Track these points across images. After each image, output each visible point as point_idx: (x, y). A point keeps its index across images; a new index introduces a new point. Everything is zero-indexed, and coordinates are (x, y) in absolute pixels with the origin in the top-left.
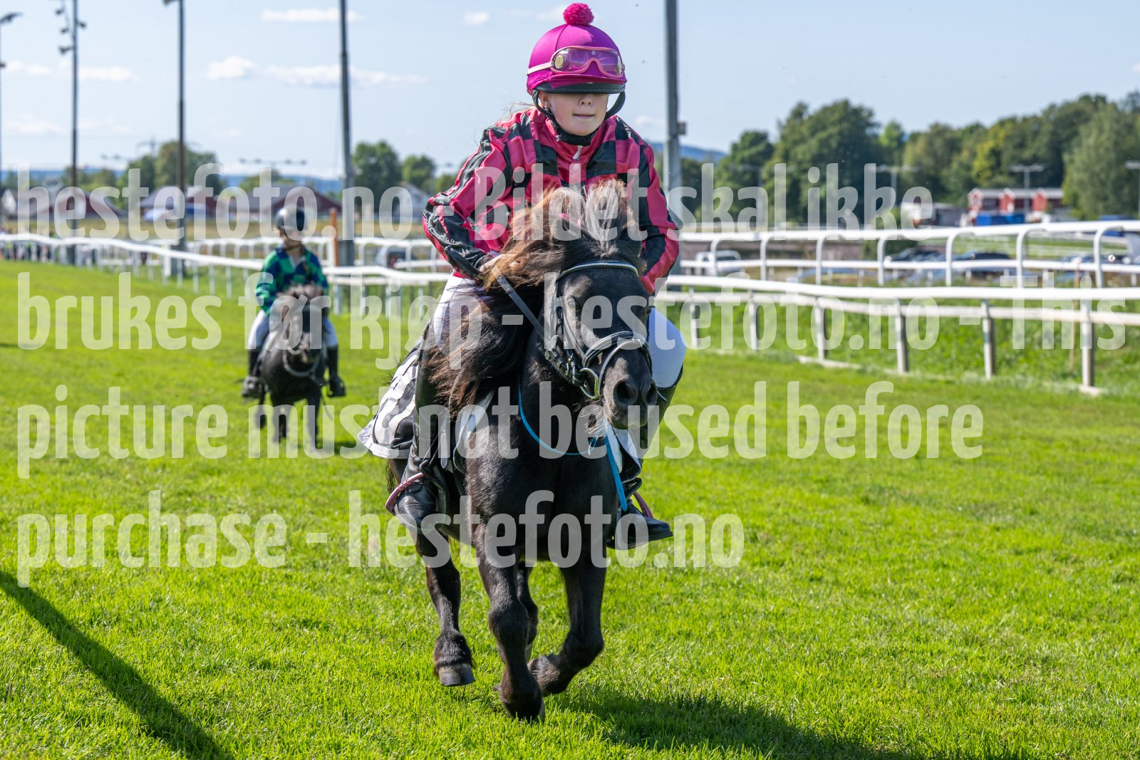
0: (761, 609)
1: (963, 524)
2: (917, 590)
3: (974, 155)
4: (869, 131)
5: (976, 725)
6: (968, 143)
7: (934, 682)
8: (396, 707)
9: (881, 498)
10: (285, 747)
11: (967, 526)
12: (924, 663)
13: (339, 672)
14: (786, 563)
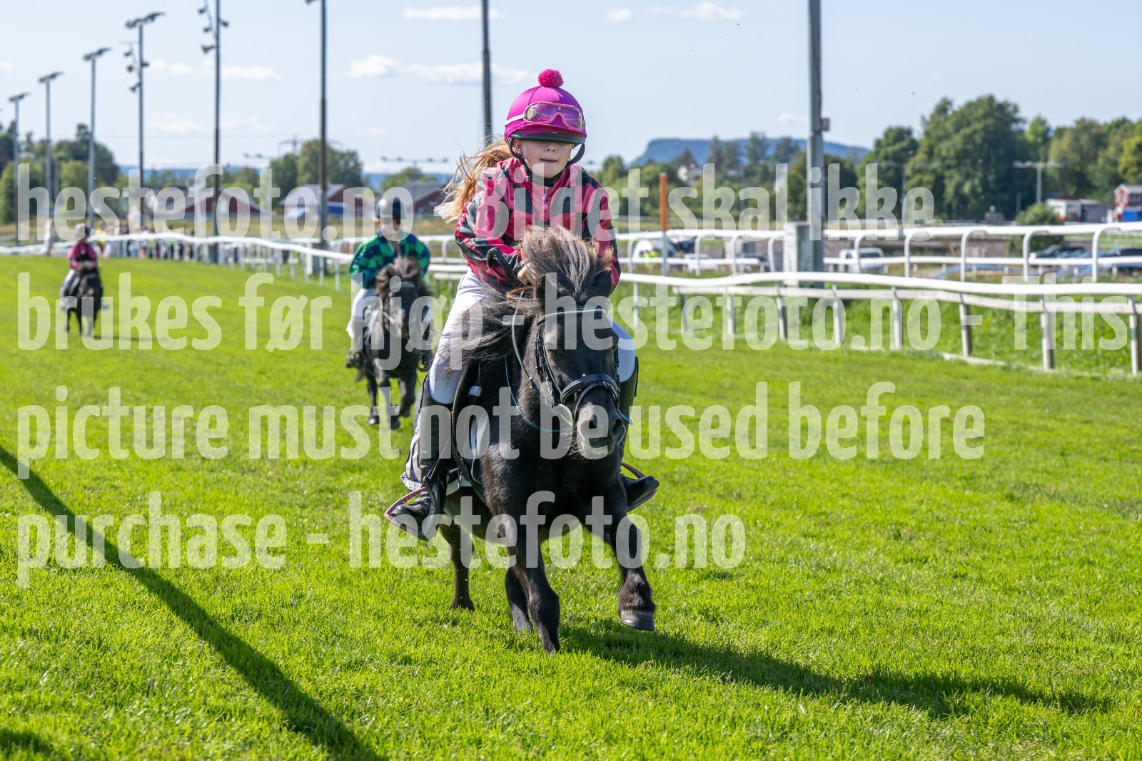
0: (904, 606)
1: (1109, 521)
2: (1062, 587)
3: (1121, 150)
4: (1014, 127)
5: (1122, 722)
6: (1114, 139)
7: (1079, 679)
8: (537, 703)
9: (1025, 494)
10: (426, 742)
11: (1113, 522)
12: (1070, 660)
13: (480, 669)
14: (929, 560)
